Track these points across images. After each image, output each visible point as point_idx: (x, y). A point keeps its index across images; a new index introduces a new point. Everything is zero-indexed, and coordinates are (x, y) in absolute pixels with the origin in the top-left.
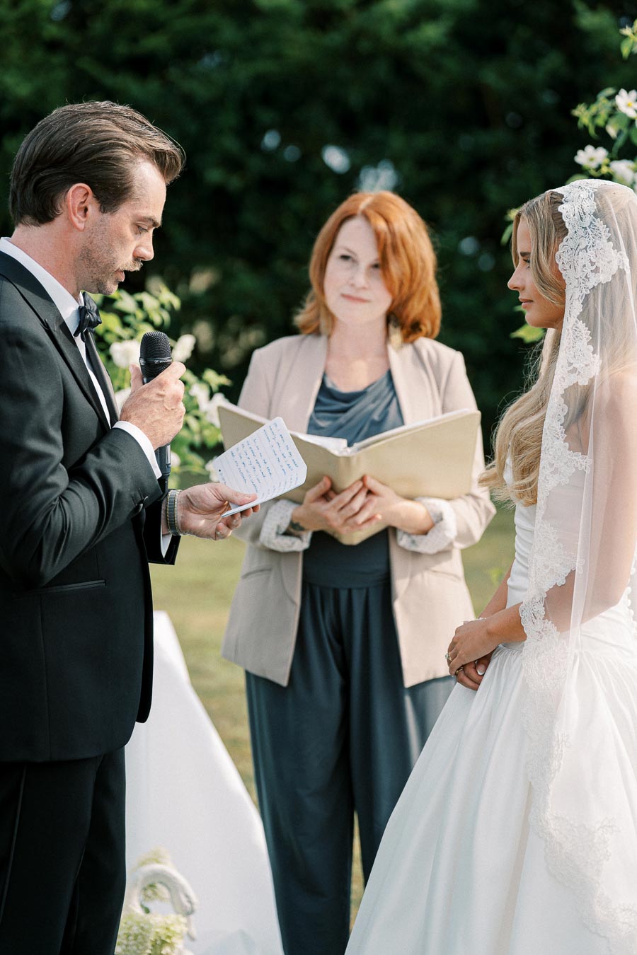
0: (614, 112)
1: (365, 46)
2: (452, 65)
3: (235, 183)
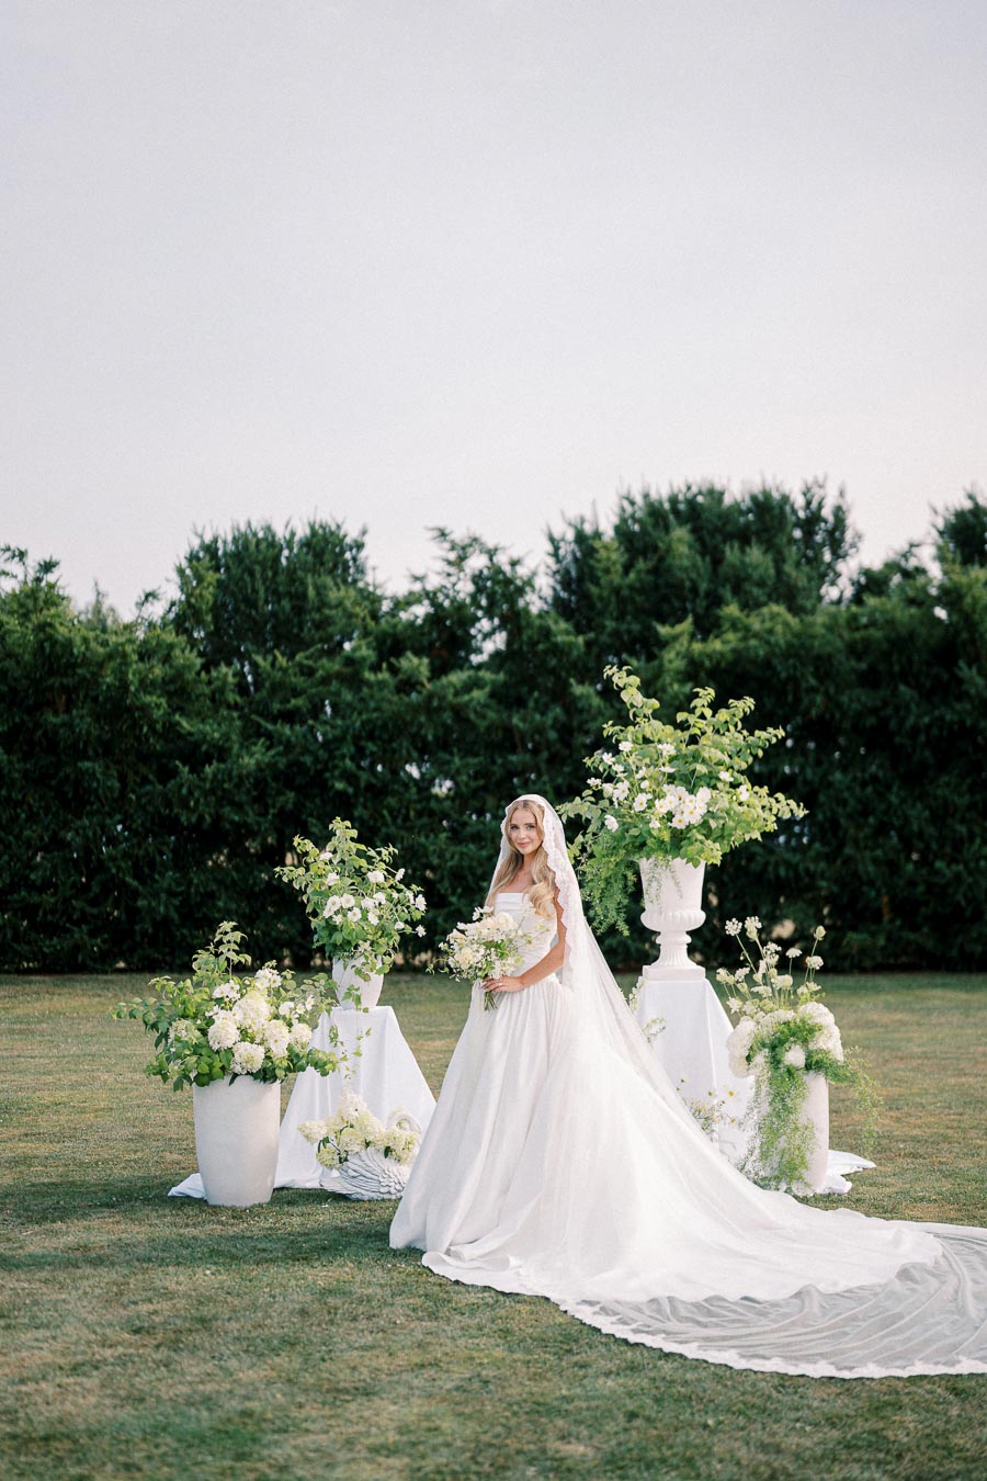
0: (602, 761)
1: (435, 703)
2: (491, 715)
3: (351, 790)
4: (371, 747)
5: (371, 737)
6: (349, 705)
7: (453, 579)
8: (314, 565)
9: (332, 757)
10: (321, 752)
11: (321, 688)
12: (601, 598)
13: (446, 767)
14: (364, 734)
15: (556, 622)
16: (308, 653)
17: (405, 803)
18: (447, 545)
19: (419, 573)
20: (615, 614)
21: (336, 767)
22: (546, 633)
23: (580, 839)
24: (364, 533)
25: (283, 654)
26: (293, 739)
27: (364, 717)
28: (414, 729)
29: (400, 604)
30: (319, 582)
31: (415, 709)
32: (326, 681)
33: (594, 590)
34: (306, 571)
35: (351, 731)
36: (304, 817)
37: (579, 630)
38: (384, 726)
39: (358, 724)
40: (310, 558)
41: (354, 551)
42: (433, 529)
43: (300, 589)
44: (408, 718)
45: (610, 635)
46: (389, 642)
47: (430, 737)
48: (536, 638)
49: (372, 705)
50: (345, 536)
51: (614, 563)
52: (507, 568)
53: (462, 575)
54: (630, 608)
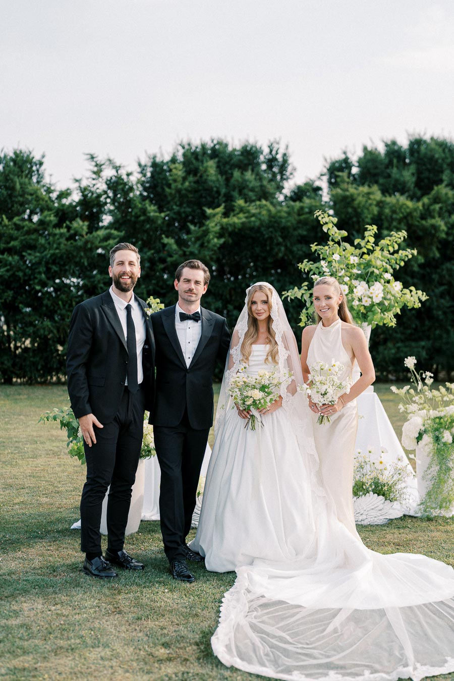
4: (55, 268)
5: (54, 263)
6: (43, 246)
7: (94, 182)
8: (18, 172)
9: (33, 273)
10: (27, 270)
11: (26, 237)
12: (171, 194)
13: (92, 280)
14: (51, 261)
15: (150, 206)
16: (20, 217)
17: (70, 298)
18: (94, 164)
19: (78, 178)
20: (178, 203)
21: (36, 278)
22: (144, 211)
23: (304, 311)
24: (43, 157)
25: (7, 218)
26: (13, 263)
27: (52, 252)
28: (77, 259)
29: (64, 194)
30: (21, 181)
31: (78, 249)
32: (29, 232)
33: (167, 190)
34: (15, 175)
35: (44, 260)
36: (16, 304)
37: (161, 210)
38: (61, 257)
39: (49, 255)
40: (17, 169)
41: (38, 166)
42: (88, 154)
43: (12, 185)
44: (75, 254)
45: (175, 213)
46: (60, 214)
47: (86, 264)
48: (139, 213)
49: (55, 246)
50: (33, 158)
51: (179, 176)
52: (124, 177)
53: (100, 179)
54: (185, 200)
